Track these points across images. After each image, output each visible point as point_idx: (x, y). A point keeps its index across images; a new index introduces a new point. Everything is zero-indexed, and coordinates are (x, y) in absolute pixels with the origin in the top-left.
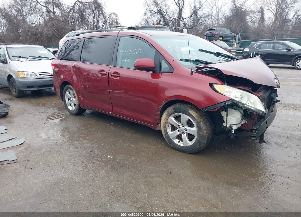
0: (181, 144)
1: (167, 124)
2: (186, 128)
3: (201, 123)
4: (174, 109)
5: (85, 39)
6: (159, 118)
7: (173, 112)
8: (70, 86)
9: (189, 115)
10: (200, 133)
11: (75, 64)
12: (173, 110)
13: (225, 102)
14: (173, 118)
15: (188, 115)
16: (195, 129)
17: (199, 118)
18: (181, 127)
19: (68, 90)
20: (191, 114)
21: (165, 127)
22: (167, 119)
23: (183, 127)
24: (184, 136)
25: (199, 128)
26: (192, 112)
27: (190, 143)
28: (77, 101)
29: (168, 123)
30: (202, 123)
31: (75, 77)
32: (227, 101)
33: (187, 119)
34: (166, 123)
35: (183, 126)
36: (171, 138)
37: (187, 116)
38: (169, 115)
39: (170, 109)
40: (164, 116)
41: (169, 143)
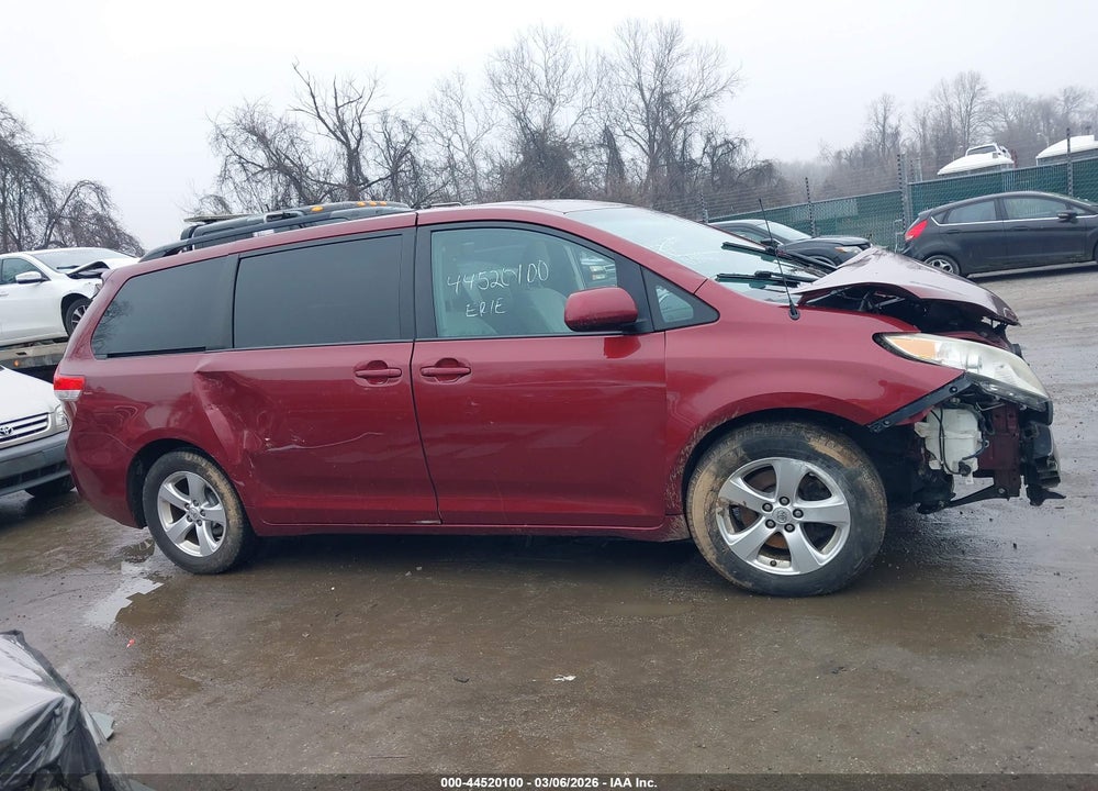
0: (784, 569)
1: (719, 509)
2: (796, 505)
3: (860, 474)
4: (746, 447)
5: (240, 259)
6: (680, 492)
7: (742, 458)
8: (188, 457)
9: (812, 456)
10: (863, 510)
11: (206, 361)
12: (741, 453)
13: (951, 385)
14: (740, 480)
15: (808, 459)
16: (837, 500)
17: (851, 459)
18: (777, 506)
19: (171, 477)
20: (820, 451)
21: (710, 520)
22: (715, 491)
23: (788, 507)
24: (795, 538)
25: (855, 494)
26: (821, 445)
27: (825, 557)
28: (233, 512)
29: (721, 504)
30: (865, 474)
31: (214, 414)
32: (954, 381)
33: (803, 473)
34: (712, 506)
35: (784, 500)
36: (741, 555)
37: (801, 463)
38: (725, 473)
39: (728, 450)
40: (703, 481)
41: (736, 576)
